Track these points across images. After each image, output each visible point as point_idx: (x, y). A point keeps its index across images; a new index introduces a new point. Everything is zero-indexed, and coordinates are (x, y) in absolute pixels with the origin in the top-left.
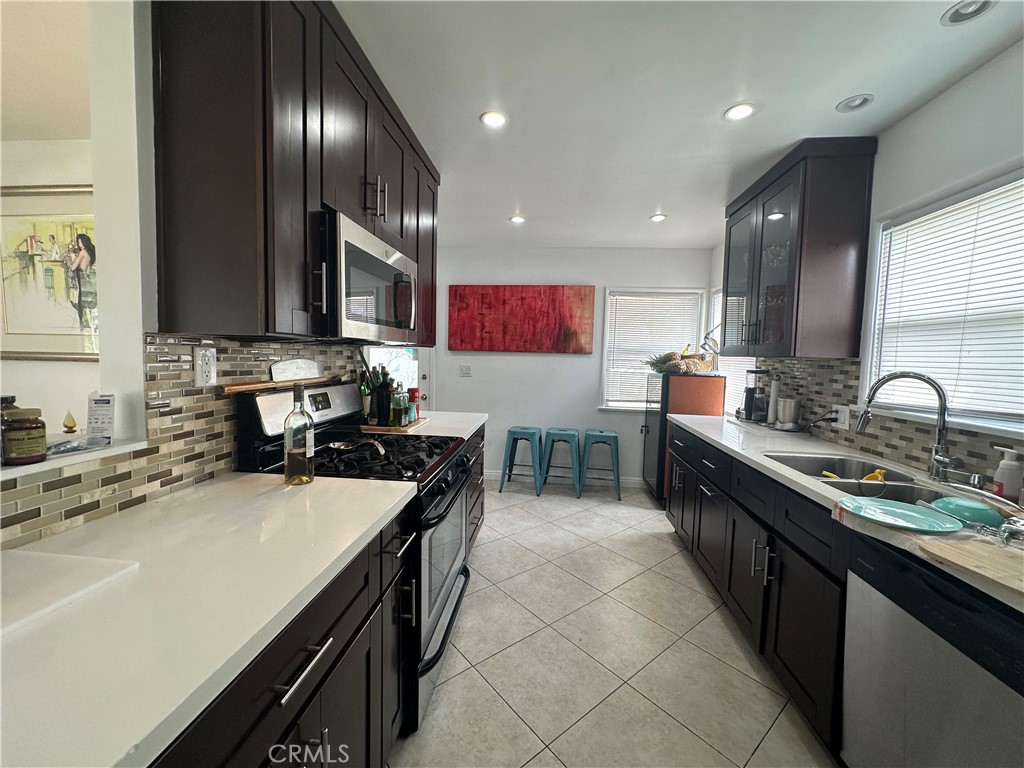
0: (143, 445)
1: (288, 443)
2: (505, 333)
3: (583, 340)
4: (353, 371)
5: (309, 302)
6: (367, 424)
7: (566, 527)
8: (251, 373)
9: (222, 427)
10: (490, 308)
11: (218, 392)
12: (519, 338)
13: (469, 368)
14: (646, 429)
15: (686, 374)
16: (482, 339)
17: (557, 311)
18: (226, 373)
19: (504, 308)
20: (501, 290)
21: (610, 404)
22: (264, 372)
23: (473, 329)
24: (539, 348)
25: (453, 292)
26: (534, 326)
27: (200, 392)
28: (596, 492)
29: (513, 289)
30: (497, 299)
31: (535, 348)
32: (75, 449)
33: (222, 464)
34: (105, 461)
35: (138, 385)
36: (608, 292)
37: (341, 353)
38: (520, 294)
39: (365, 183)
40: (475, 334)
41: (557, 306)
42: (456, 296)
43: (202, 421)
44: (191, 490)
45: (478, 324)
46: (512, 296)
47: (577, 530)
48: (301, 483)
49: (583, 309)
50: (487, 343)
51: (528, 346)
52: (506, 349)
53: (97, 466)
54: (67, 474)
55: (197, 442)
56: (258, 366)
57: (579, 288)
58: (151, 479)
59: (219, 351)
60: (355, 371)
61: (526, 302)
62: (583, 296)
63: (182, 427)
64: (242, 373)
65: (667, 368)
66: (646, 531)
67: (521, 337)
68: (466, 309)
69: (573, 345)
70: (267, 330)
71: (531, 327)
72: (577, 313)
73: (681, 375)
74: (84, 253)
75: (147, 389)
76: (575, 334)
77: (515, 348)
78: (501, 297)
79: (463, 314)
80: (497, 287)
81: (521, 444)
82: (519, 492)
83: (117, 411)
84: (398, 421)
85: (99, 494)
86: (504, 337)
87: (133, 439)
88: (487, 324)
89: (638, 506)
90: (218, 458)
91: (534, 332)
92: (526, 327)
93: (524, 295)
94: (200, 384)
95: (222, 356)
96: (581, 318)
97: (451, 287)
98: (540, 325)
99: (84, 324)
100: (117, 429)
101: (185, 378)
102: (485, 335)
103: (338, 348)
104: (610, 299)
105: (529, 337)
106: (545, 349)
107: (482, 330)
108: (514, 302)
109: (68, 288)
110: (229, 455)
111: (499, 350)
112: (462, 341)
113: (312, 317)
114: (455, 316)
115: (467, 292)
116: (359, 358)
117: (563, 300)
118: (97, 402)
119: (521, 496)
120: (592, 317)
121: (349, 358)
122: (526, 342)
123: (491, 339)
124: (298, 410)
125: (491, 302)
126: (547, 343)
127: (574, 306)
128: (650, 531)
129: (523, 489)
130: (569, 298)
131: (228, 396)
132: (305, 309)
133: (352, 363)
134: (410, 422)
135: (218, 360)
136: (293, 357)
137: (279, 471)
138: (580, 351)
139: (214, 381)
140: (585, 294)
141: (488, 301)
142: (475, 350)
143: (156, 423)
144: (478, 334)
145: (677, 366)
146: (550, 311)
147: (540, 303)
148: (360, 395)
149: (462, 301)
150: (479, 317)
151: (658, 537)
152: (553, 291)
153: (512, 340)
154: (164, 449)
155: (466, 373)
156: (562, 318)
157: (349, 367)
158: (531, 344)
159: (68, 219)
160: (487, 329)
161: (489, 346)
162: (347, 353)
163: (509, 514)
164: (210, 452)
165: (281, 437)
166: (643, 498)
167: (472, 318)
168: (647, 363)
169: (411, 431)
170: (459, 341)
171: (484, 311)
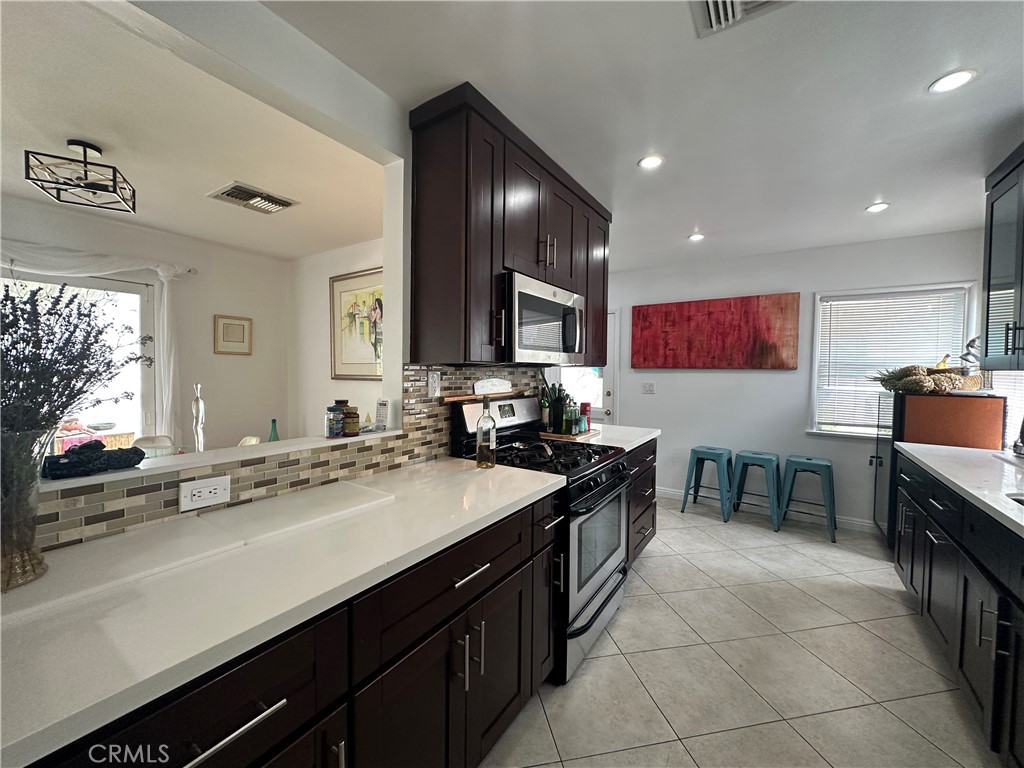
0: (400, 432)
1: (479, 438)
2: (690, 349)
3: (785, 354)
4: (536, 388)
5: (493, 340)
6: (545, 431)
7: (752, 559)
8: (460, 388)
9: (443, 425)
10: (674, 325)
11: (441, 400)
12: (705, 354)
13: (651, 385)
14: (877, 460)
15: (933, 393)
16: (666, 357)
17: (751, 324)
18: (446, 389)
19: (689, 325)
20: (686, 306)
21: (824, 427)
22: (469, 388)
23: (656, 347)
24: (729, 365)
25: (636, 313)
26: (723, 342)
27: (430, 401)
28: (803, 528)
29: (699, 304)
30: (681, 316)
31: (724, 364)
32: (370, 431)
33: (442, 450)
34: (383, 439)
35: (399, 395)
36: (818, 297)
37: (526, 373)
38: (706, 309)
39: (538, 242)
40: (658, 351)
41: (751, 318)
42: (639, 316)
43: (431, 420)
44: (424, 464)
45: (662, 342)
46: (698, 311)
47: (765, 564)
48: (487, 467)
49: (784, 319)
50: (670, 360)
51: (716, 363)
52: (692, 366)
53: (379, 442)
54: (367, 444)
55: (429, 433)
56: (466, 383)
57: (779, 297)
58: (404, 454)
59: (442, 374)
60: (537, 388)
61: (714, 317)
62: (783, 306)
63: (420, 423)
64: (456, 388)
65: (904, 387)
66: (864, 582)
67: (709, 352)
68: (649, 327)
69: (771, 360)
70: (465, 360)
71: (720, 343)
72: (777, 324)
73: (923, 395)
74: (378, 310)
75: (404, 398)
76: (774, 347)
77: (701, 365)
78: (686, 314)
79: (645, 333)
80: (682, 304)
81: (708, 465)
82: (703, 515)
83: (389, 409)
84: (569, 431)
85: (379, 458)
86: (689, 354)
87: (396, 428)
88: (670, 342)
89: (861, 554)
90: (440, 446)
91: (724, 348)
92: (714, 342)
93: (711, 310)
94: (430, 395)
95: (444, 377)
96: (782, 329)
97: (634, 308)
98: (729, 340)
99: (377, 356)
100: (389, 423)
101: (423, 392)
102: (668, 352)
103: (524, 369)
104: (821, 307)
105: (717, 353)
106: (736, 364)
107: (665, 347)
108: (700, 317)
109: (370, 334)
110: (446, 444)
111: (684, 367)
112: (645, 359)
113: (496, 349)
114: (638, 335)
115: (650, 311)
116: (541, 377)
117: (758, 312)
118: (381, 404)
119: (706, 519)
120: (797, 329)
121: (533, 377)
122: (714, 358)
123: (675, 356)
124: (486, 415)
125: (675, 319)
126: (739, 358)
127: (772, 318)
128: (869, 583)
129: (710, 512)
130: (765, 308)
131: (446, 404)
132: (491, 344)
133: (536, 381)
134: (580, 432)
135: (441, 379)
136: (490, 377)
137: (474, 458)
138: (781, 366)
139: (438, 394)
140: (786, 303)
141: (671, 318)
142: (658, 367)
143: (407, 419)
144: (661, 352)
145: (919, 384)
146: (742, 324)
147: (729, 317)
148: (541, 407)
149: (645, 320)
150: (663, 335)
151: (879, 592)
152: (746, 303)
153: (699, 357)
154: (411, 435)
155: (649, 390)
156: (756, 330)
157: (533, 384)
158: (720, 359)
159: (370, 290)
160: (671, 347)
161: (672, 363)
162: (530, 373)
163: (689, 534)
164: (436, 441)
165: (475, 435)
166: (872, 545)
167: (655, 336)
168: (876, 379)
169: (580, 439)
170: (642, 359)
171: (668, 329)
